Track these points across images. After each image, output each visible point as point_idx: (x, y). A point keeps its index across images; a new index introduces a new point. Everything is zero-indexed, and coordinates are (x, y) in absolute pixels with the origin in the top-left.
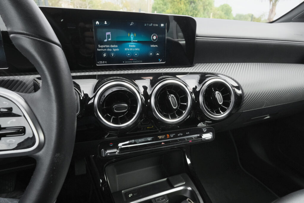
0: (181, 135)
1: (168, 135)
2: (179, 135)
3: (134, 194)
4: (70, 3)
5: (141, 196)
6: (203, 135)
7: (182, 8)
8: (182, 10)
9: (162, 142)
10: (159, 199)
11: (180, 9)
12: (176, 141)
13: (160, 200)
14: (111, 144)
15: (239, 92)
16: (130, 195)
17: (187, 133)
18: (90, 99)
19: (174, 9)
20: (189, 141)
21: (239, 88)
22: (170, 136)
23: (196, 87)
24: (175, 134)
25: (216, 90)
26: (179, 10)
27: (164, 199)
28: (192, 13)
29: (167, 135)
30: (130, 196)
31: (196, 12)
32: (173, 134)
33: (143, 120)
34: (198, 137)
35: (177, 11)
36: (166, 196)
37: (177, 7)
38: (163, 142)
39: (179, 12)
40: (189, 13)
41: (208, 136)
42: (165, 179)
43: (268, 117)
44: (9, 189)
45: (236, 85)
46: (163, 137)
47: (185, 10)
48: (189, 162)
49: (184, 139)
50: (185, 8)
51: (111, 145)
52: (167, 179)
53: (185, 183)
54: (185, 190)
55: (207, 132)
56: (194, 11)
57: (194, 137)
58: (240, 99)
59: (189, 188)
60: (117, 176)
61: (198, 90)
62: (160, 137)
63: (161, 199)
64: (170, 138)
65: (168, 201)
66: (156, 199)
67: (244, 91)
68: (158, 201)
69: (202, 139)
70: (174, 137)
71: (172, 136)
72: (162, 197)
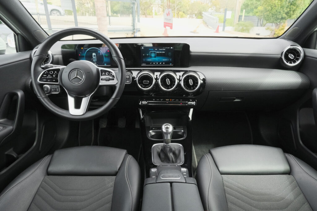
0: (178, 100)
1: (171, 100)
2: (176, 100)
4: (160, 6)
6: (189, 102)
7: (276, 4)
8: (276, 6)
11: (274, 5)
14: (145, 99)
18: (136, 78)
19: (266, 6)
25: (190, 79)
26: (272, 7)
28: (288, 9)
31: (294, 8)
35: (270, 8)
37: (270, 3)
39: (272, 8)
40: (285, 9)
41: (192, 103)
43: (238, 100)
46: (168, 100)
47: (280, 6)
50: (279, 4)
56: (292, 6)
62: (167, 100)
70: (174, 101)
71: (173, 100)
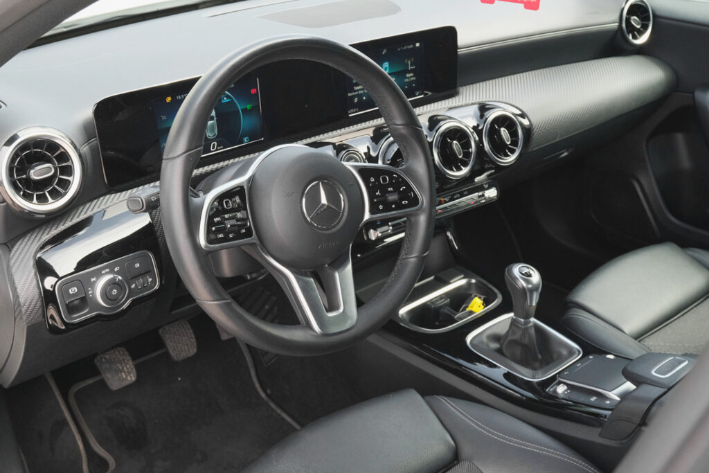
0: (458, 196)
1: (443, 199)
2: (455, 197)
6: (486, 192)
10: (437, 300)
15: (526, 122)
21: (523, 115)
23: (478, 125)
25: (500, 127)
29: (441, 199)
32: (449, 197)
34: (480, 196)
36: (444, 295)
41: (492, 193)
42: (432, 278)
43: (566, 154)
44: (129, 378)
45: (519, 112)
52: (435, 278)
53: (463, 276)
55: (489, 188)
58: (528, 131)
61: (480, 128)
65: (448, 300)
66: (433, 301)
67: (532, 122)
69: (484, 199)
70: (450, 200)
71: (447, 200)
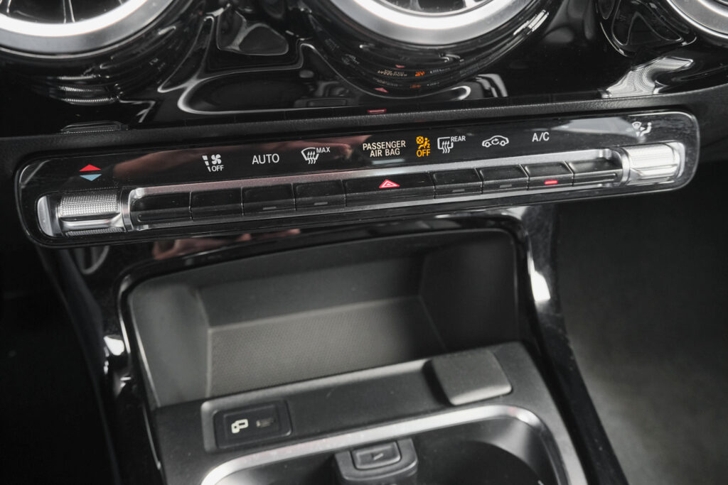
0: (503, 144)
2: (485, 144)
3: (258, 424)
5: (289, 433)
6: (629, 151)
9: (382, 179)
10: (373, 455)
12: (471, 174)
13: (376, 458)
14: (90, 168)
16: (237, 423)
17: (535, 138)
20: (540, 184)
22: (433, 144)
24: (463, 138)
27: (394, 456)
29: (419, 140)
30: (235, 431)
32: (454, 139)
33: (219, 12)
34: (600, 163)
36: (410, 441)
38: (392, 178)
41: (655, 161)
42: (417, 365)
46: (394, 147)
48: (541, 290)
49: (517, 170)
51: (91, 178)
52: (425, 367)
53: (507, 389)
54: (504, 424)
55: (652, 140)
57: (576, 163)
59: (527, 417)
60: (210, 331)
62: (375, 149)
63: (381, 455)
64: (436, 157)
65: (413, 464)
66: (358, 454)
68: (364, 463)
69: (618, 177)
70: (458, 154)
71: (446, 146)
72: (388, 447)
